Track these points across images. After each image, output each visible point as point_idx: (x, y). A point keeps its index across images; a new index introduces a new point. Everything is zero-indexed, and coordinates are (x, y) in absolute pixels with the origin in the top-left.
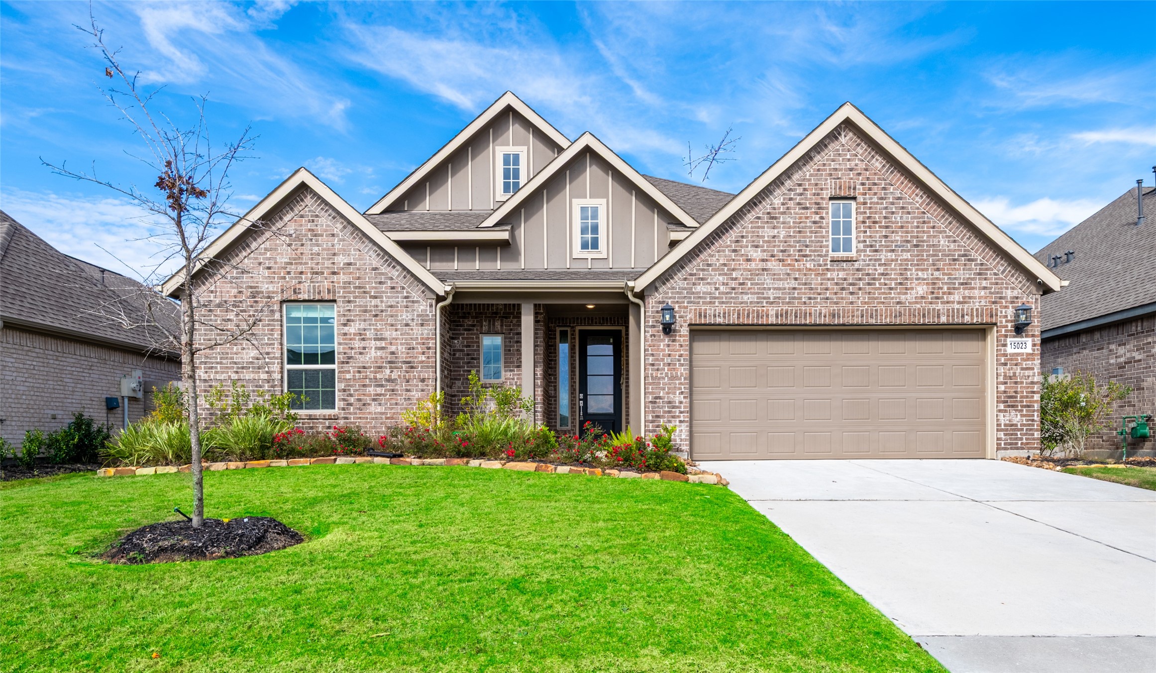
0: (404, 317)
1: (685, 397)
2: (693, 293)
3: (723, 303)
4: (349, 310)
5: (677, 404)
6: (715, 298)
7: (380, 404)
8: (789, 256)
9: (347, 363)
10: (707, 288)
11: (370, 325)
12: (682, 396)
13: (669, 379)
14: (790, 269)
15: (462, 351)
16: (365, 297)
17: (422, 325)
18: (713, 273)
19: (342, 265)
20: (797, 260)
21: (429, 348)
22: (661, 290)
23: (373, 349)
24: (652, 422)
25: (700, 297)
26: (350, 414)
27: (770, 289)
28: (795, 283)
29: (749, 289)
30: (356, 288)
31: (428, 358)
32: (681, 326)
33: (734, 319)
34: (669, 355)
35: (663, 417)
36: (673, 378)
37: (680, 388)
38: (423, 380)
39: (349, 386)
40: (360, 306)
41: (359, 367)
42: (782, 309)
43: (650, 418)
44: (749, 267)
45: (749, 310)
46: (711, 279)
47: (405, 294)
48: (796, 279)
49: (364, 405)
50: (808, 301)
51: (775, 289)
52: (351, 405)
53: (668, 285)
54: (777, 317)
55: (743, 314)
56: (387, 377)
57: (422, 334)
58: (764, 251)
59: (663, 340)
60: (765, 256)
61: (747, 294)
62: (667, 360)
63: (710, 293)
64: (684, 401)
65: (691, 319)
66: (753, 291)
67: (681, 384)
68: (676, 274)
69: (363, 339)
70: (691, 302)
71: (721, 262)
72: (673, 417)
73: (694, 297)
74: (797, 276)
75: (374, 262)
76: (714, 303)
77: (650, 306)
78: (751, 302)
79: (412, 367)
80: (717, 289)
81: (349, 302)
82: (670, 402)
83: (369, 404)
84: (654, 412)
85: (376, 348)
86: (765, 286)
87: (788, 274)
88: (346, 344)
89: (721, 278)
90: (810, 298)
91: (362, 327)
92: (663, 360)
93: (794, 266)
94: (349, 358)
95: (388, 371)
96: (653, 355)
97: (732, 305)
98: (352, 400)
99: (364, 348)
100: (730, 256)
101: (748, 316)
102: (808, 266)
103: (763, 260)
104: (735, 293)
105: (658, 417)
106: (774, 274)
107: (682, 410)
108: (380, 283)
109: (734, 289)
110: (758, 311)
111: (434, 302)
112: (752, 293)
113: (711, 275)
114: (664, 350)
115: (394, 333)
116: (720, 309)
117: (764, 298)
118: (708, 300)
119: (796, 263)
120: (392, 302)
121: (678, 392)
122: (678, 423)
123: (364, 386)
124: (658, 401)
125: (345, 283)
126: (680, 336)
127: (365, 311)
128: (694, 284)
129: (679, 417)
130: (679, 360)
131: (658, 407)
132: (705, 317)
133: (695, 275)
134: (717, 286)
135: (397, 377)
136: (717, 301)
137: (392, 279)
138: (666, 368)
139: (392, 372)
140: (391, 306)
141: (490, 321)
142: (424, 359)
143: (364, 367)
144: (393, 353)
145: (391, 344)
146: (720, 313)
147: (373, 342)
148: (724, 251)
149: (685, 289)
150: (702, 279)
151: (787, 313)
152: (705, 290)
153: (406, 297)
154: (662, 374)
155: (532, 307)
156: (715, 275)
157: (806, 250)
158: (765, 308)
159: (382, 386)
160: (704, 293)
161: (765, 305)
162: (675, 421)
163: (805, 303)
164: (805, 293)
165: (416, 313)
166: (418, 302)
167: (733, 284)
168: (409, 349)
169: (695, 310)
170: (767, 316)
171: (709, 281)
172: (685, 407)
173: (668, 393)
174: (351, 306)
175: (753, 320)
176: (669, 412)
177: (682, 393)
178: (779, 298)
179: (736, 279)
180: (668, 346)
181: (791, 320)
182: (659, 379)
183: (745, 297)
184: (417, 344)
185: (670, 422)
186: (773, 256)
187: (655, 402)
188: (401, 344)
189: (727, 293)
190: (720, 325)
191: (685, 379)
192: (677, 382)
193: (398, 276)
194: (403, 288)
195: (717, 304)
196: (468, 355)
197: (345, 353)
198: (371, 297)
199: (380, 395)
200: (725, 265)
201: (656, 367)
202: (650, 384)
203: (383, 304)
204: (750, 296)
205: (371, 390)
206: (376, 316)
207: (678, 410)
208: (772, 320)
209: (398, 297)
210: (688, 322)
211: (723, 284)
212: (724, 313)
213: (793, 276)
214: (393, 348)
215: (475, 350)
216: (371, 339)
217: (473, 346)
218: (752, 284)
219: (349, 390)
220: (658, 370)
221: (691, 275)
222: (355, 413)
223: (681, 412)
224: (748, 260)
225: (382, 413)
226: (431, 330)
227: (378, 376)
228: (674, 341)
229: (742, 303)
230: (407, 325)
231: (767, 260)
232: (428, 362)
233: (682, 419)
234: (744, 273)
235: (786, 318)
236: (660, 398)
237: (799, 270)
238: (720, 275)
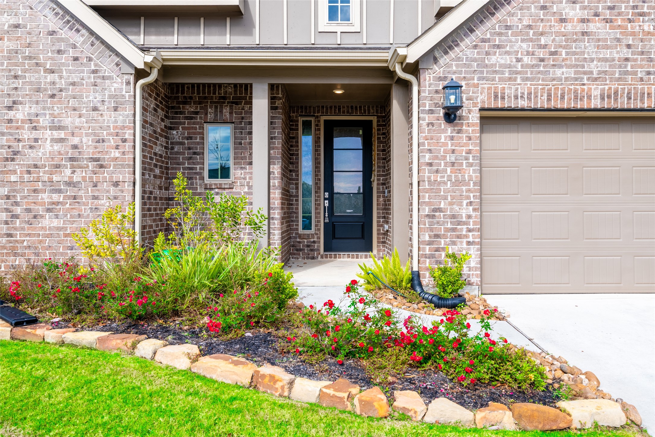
0: (91, 98)
1: (474, 210)
2: (487, 66)
3: (527, 79)
4: (16, 88)
5: (464, 219)
6: (517, 73)
7: (57, 217)
8: (619, 14)
9: (13, 160)
10: (506, 59)
11: (44, 109)
12: (471, 208)
13: (454, 184)
14: (621, 33)
15: (182, 144)
16: (38, 72)
17: (116, 109)
18: (513, 39)
19: (6, 28)
20: (630, 21)
21: (124, 141)
22: (441, 61)
23: (48, 141)
24: (430, 243)
25: (496, 72)
26: (15, 229)
27: (592, 60)
28: (628, 53)
29: (564, 60)
30: (25, 58)
31: (124, 153)
32: (470, 112)
33: (542, 102)
34: (453, 151)
35: (445, 236)
36: (458, 183)
37: (468, 197)
38: (116, 184)
39: (15, 191)
40: (31, 83)
41: (29, 166)
42: (610, 88)
43: (427, 238)
44: (563, 30)
45: (563, 89)
46: (511, 47)
47: (93, 68)
48: (629, 46)
49: (35, 217)
50: (645, 78)
51: (599, 60)
52: (16, 217)
53: (452, 54)
54: (603, 99)
55: (556, 94)
56: (66, 179)
57: (116, 121)
58: (584, 8)
59: (445, 131)
60: (585, 14)
61: (561, 67)
62: (451, 158)
63: (510, 66)
64: (473, 214)
65: (484, 102)
66: (568, 62)
67: (469, 191)
68: (462, 40)
69: (35, 128)
70: (483, 78)
71: (525, 23)
72: (459, 237)
73: (487, 72)
74: (631, 42)
75: (51, 24)
76: (515, 79)
77: (427, 83)
78: (566, 79)
79: (101, 166)
80: (518, 60)
81: (16, 77)
82: (453, 217)
83: (42, 217)
84: (431, 230)
85: (52, 140)
86: (586, 56)
87: (618, 40)
88: (11, 135)
89: (524, 45)
90: (649, 73)
91: (33, 111)
92: (444, 158)
93: (627, 29)
94: (16, 153)
95: (68, 172)
96: (430, 151)
97: (540, 82)
98: (18, 210)
99: (36, 140)
100: (537, 15)
101: (563, 97)
102: (646, 28)
103: (583, 21)
104: (544, 66)
105: (437, 236)
106: (599, 40)
107: (471, 227)
108: (59, 52)
109: (542, 60)
110: (576, 91)
111: (132, 79)
112: (568, 66)
113: (511, 41)
114: (446, 144)
115: (78, 120)
116: (524, 88)
117: (585, 73)
118: (507, 75)
119: (629, 25)
120: (75, 78)
121: (465, 202)
122: (465, 245)
123: (35, 191)
124: (437, 214)
125: (9, 51)
126: (468, 125)
127: (38, 90)
128: (487, 54)
129: (466, 236)
130: (467, 159)
131: (438, 223)
132: (503, 98)
133: (488, 40)
134: (519, 56)
135: (79, 179)
136: (519, 76)
137: (74, 46)
138: (449, 170)
139: (74, 172)
140: (73, 84)
141: (216, 108)
142: (117, 155)
143: (36, 166)
144: (75, 147)
145: (73, 134)
146: (523, 93)
147: (49, 132)
148: (529, 8)
149: (475, 60)
150: (498, 47)
151: (616, 93)
152: (503, 62)
153: (95, 72)
154: (443, 177)
155: (266, 87)
156: (517, 41)
157: (643, 7)
158: (585, 87)
159: (60, 191)
160: (501, 66)
161: (586, 82)
162: (462, 242)
163: (642, 79)
164: (641, 66)
165: (107, 93)
166: (110, 78)
167: (541, 54)
168: (98, 141)
169: (489, 89)
170: (589, 97)
171: (508, 49)
172: (475, 223)
173: (451, 204)
174: (19, 83)
175: (569, 103)
176: (454, 230)
177: (471, 203)
178: (605, 72)
179: (545, 47)
180: (452, 138)
181: (623, 103)
182: (439, 183)
183: (559, 72)
184: (108, 134)
185: (454, 243)
186: (596, 15)
187: (433, 216)
188: (87, 135)
189: (533, 66)
190: (523, 110)
191: (475, 184)
192: (464, 188)
193: (84, 42)
194: (90, 59)
195: (519, 81)
196: (189, 149)
197: (9, 147)
198: (46, 71)
199: (58, 203)
200: (530, 27)
201: (435, 168)
202: (427, 191)
203: (63, 81)
204: (564, 70)
205: (45, 197)
206: (53, 96)
207: (465, 227)
208: (596, 103)
209: (83, 72)
210: (480, 106)
211: (528, 53)
212: (530, 94)
213: (625, 42)
214: (76, 141)
215: (198, 143)
216: (45, 128)
217: (196, 138)
218: (567, 54)
219: (14, 196)
220: (437, 171)
221: (484, 41)
222: (23, 229)
223: (469, 230)
224: (563, 21)
225: (59, 229)
226: (128, 116)
227: (55, 178)
228: (459, 132)
229: (554, 80)
230: (95, 109)
231: (588, 21)
232: (124, 160)
233: (471, 239)
234: (557, 38)
235: (616, 100)
236: (440, 210)
237: (633, 34)
238: (523, 41)
